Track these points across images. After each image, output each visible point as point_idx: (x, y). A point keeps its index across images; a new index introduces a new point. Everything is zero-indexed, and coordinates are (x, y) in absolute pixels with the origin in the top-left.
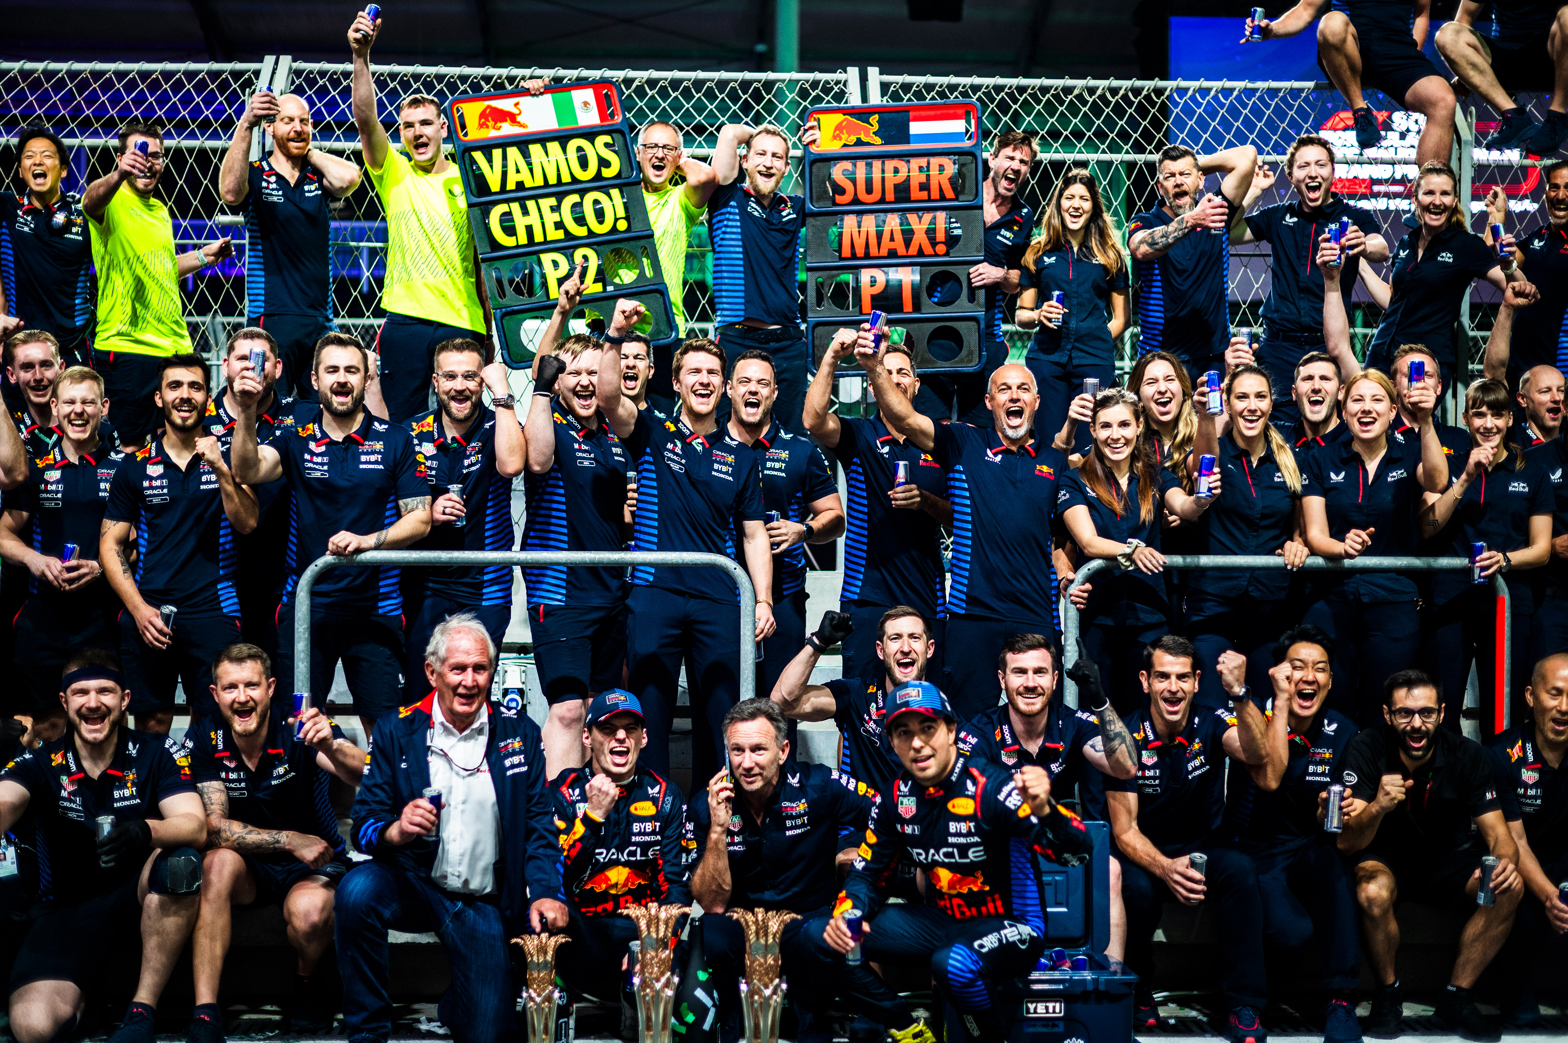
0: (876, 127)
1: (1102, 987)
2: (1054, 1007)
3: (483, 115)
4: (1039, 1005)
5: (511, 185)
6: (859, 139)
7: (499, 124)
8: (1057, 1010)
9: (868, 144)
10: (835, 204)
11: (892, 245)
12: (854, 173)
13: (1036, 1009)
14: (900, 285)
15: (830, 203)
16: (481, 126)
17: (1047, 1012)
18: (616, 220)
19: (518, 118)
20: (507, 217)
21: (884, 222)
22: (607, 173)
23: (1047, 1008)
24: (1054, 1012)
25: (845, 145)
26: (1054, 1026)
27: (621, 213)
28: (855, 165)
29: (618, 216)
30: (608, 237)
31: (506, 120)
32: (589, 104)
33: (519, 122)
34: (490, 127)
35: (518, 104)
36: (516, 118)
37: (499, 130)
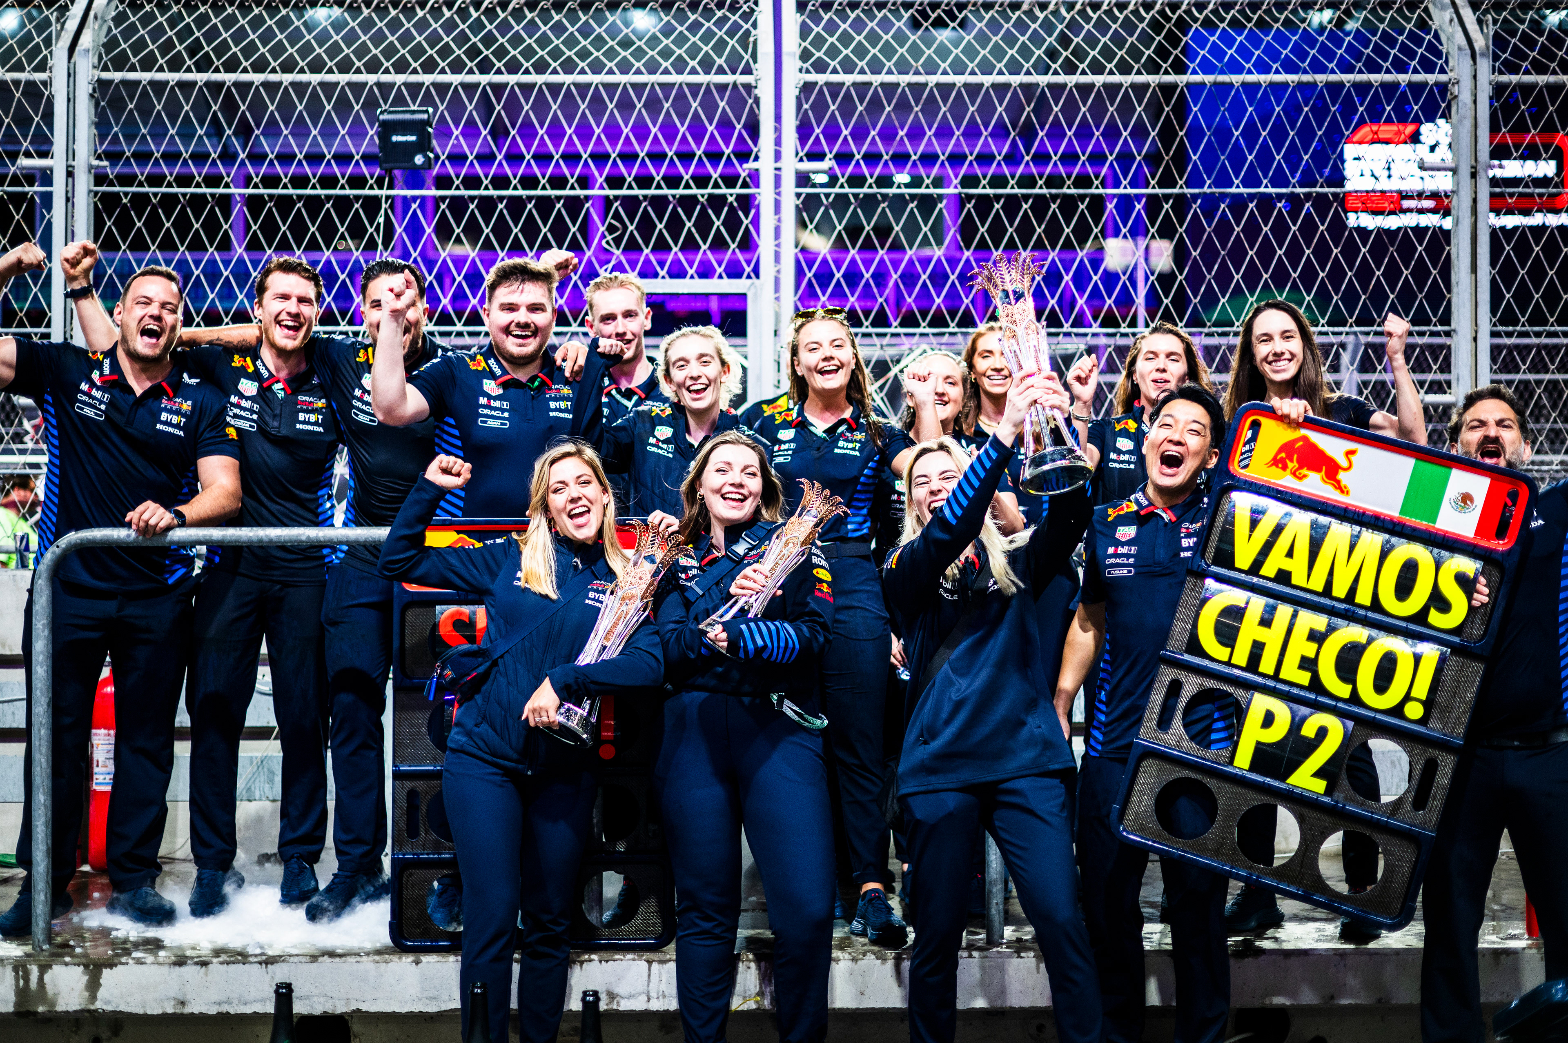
3: (1288, 448)
5: (1269, 569)
7: (1304, 471)
16: (1275, 462)
18: (1407, 698)
19: (1341, 475)
20: (1235, 613)
22: (1435, 618)
27: (1421, 690)
29: (1413, 694)
30: (1379, 716)
31: (1320, 471)
32: (1472, 500)
33: (1338, 482)
34: (1288, 470)
35: (1353, 452)
36: (1337, 473)
37: (1300, 478)
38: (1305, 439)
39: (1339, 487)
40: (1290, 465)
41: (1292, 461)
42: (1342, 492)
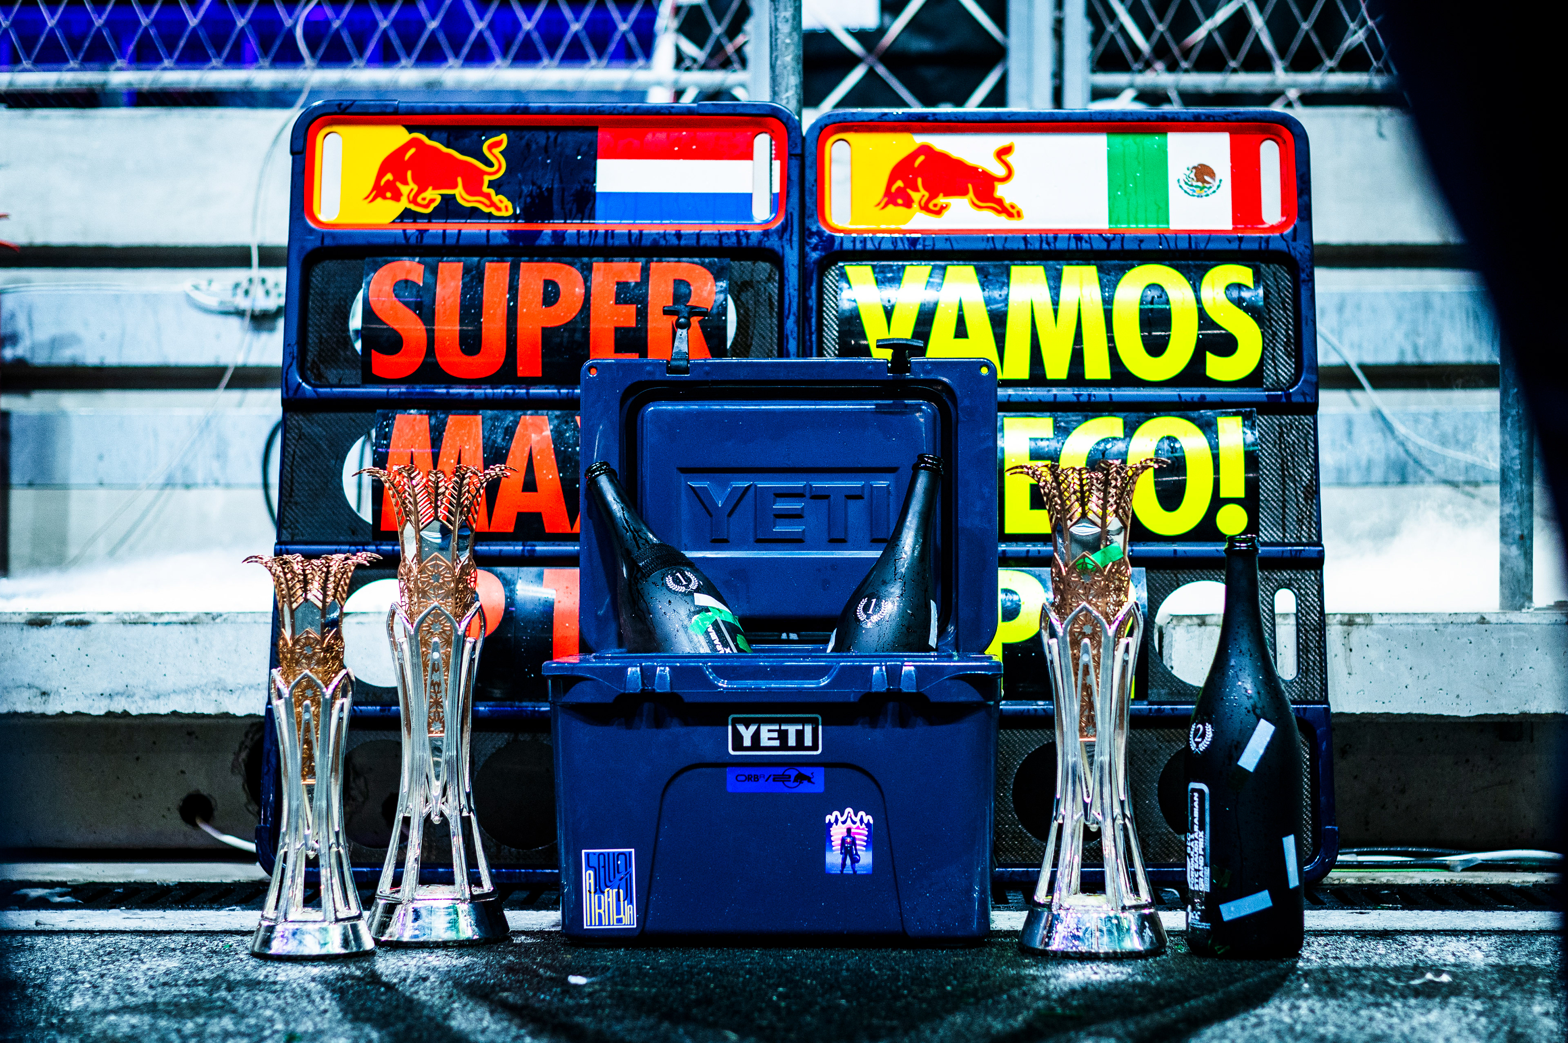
0: (499, 166)
1: (907, 687)
2: (800, 734)
3: (903, 171)
4: (764, 729)
6: (449, 200)
7: (941, 200)
8: (808, 742)
9: (474, 213)
10: (369, 378)
11: (530, 502)
12: (430, 289)
13: (756, 737)
14: (548, 610)
15: (355, 374)
16: (891, 197)
17: (784, 746)
18: (1217, 502)
21: (510, 432)
22: (1217, 368)
23: (783, 736)
24: (800, 745)
25: (406, 215)
26: (801, 778)
27: (1234, 483)
28: (433, 271)
29: (1223, 495)
30: (1180, 548)
31: (964, 192)
32: (1212, 174)
33: (999, 202)
34: (915, 205)
35: (1007, 150)
36: (993, 189)
37: (938, 213)
38: (925, 149)
39: (1002, 208)
40: (915, 196)
41: (916, 190)
42: (1011, 215)
